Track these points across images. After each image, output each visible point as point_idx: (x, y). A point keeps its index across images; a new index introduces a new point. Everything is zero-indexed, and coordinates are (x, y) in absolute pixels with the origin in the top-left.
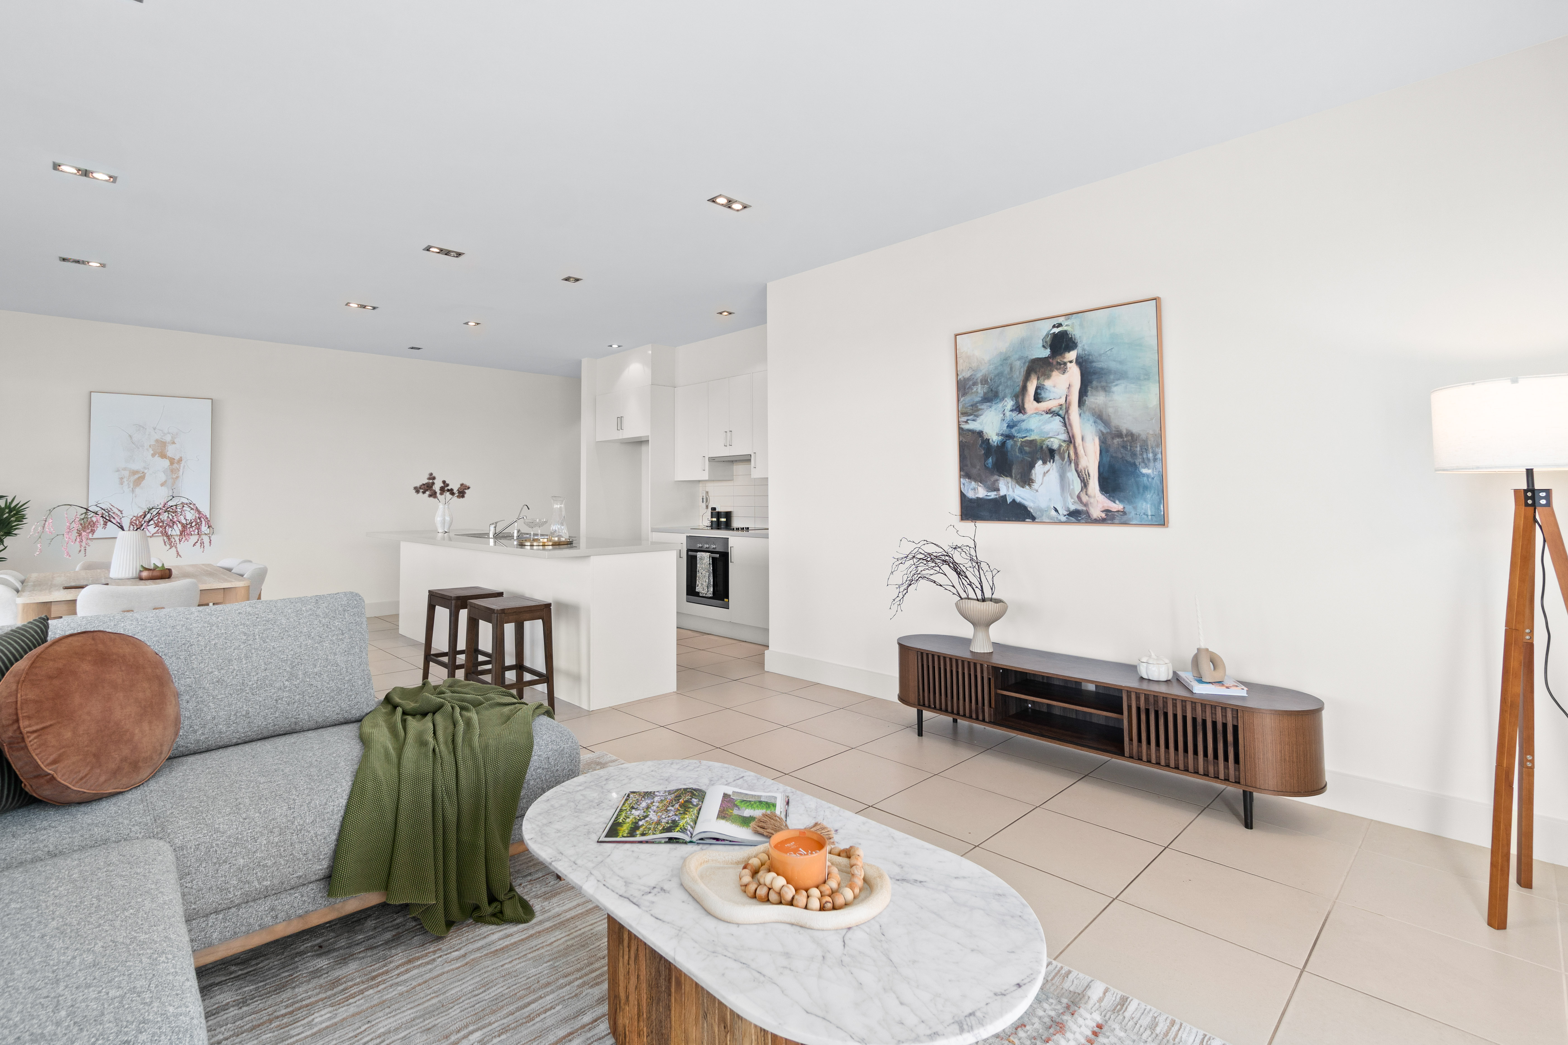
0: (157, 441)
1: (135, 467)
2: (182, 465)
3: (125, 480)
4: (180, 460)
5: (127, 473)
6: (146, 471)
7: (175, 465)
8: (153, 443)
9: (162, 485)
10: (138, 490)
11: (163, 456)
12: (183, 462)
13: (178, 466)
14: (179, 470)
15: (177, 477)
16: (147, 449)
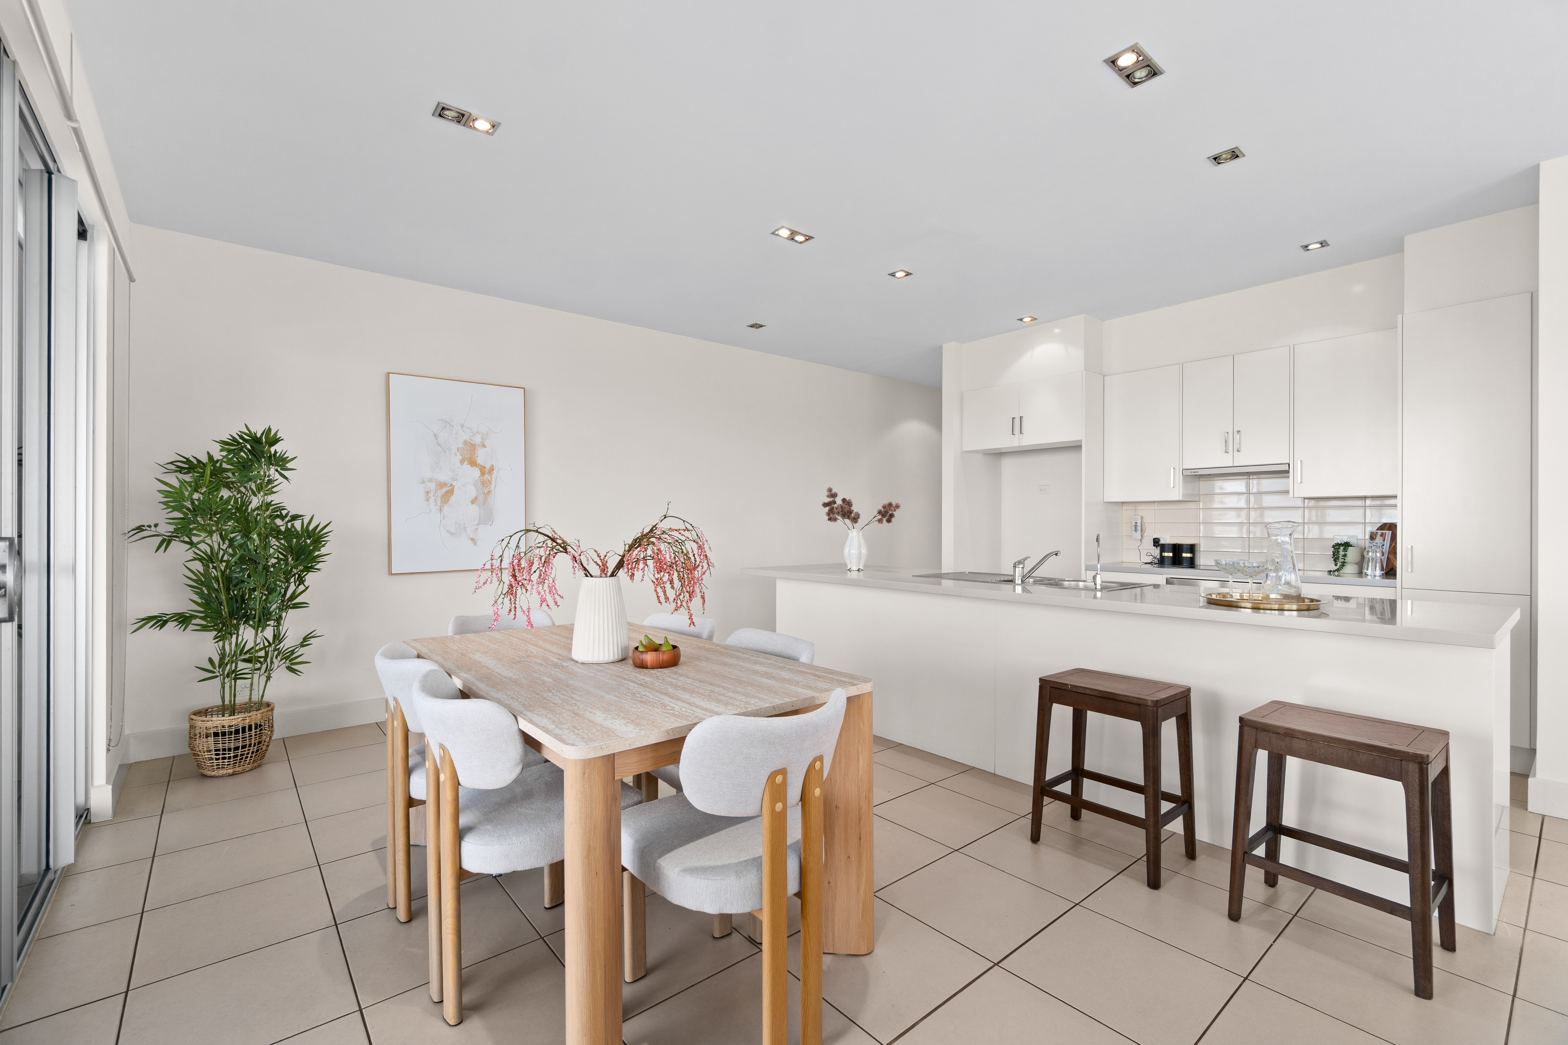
0: (465, 442)
1: (443, 477)
2: (494, 475)
3: (431, 495)
4: (492, 469)
5: (432, 486)
6: (454, 483)
7: (487, 476)
8: (461, 445)
9: (473, 502)
10: (446, 508)
11: (473, 463)
12: (495, 472)
13: (489, 477)
14: (491, 483)
15: (489, 492)
16: (455, 454)
